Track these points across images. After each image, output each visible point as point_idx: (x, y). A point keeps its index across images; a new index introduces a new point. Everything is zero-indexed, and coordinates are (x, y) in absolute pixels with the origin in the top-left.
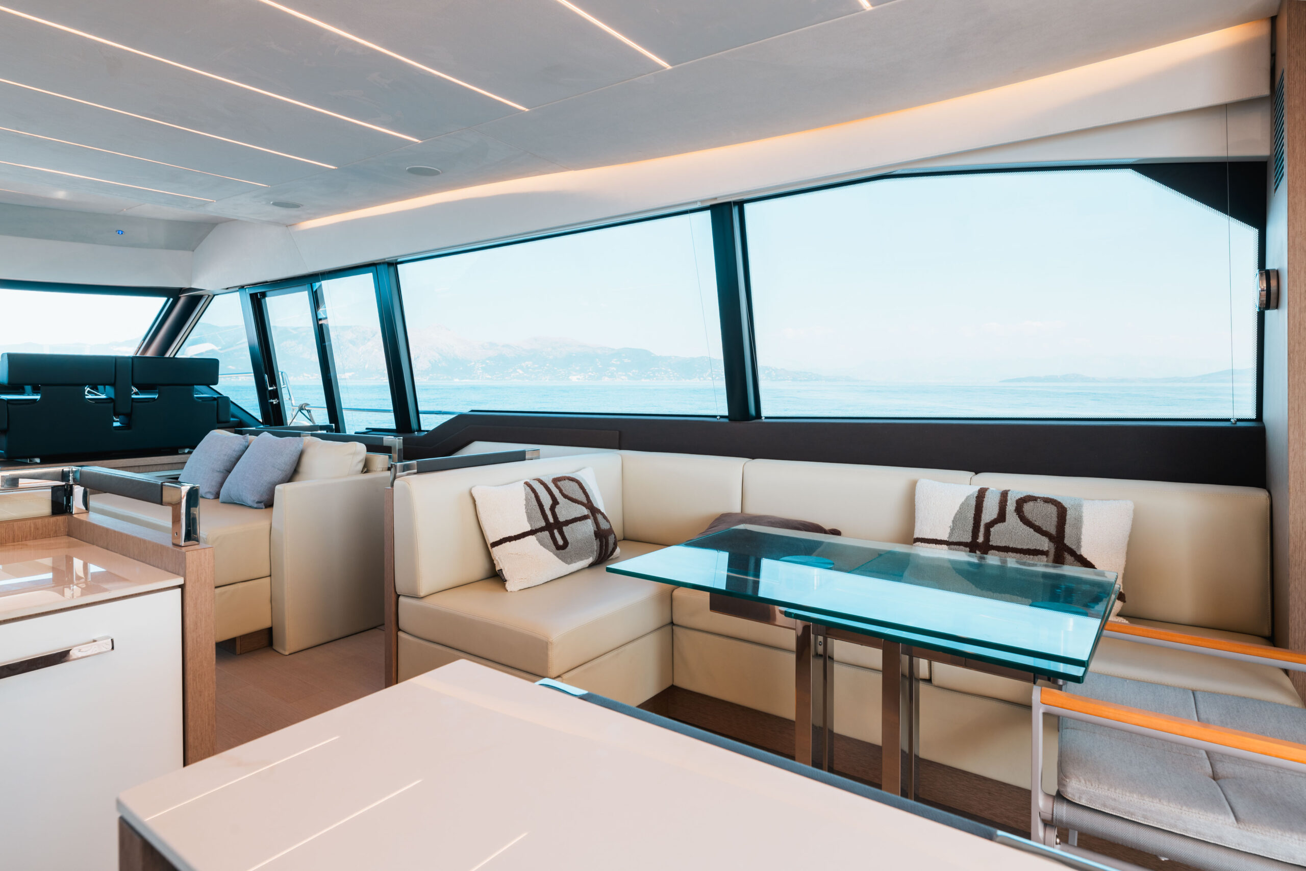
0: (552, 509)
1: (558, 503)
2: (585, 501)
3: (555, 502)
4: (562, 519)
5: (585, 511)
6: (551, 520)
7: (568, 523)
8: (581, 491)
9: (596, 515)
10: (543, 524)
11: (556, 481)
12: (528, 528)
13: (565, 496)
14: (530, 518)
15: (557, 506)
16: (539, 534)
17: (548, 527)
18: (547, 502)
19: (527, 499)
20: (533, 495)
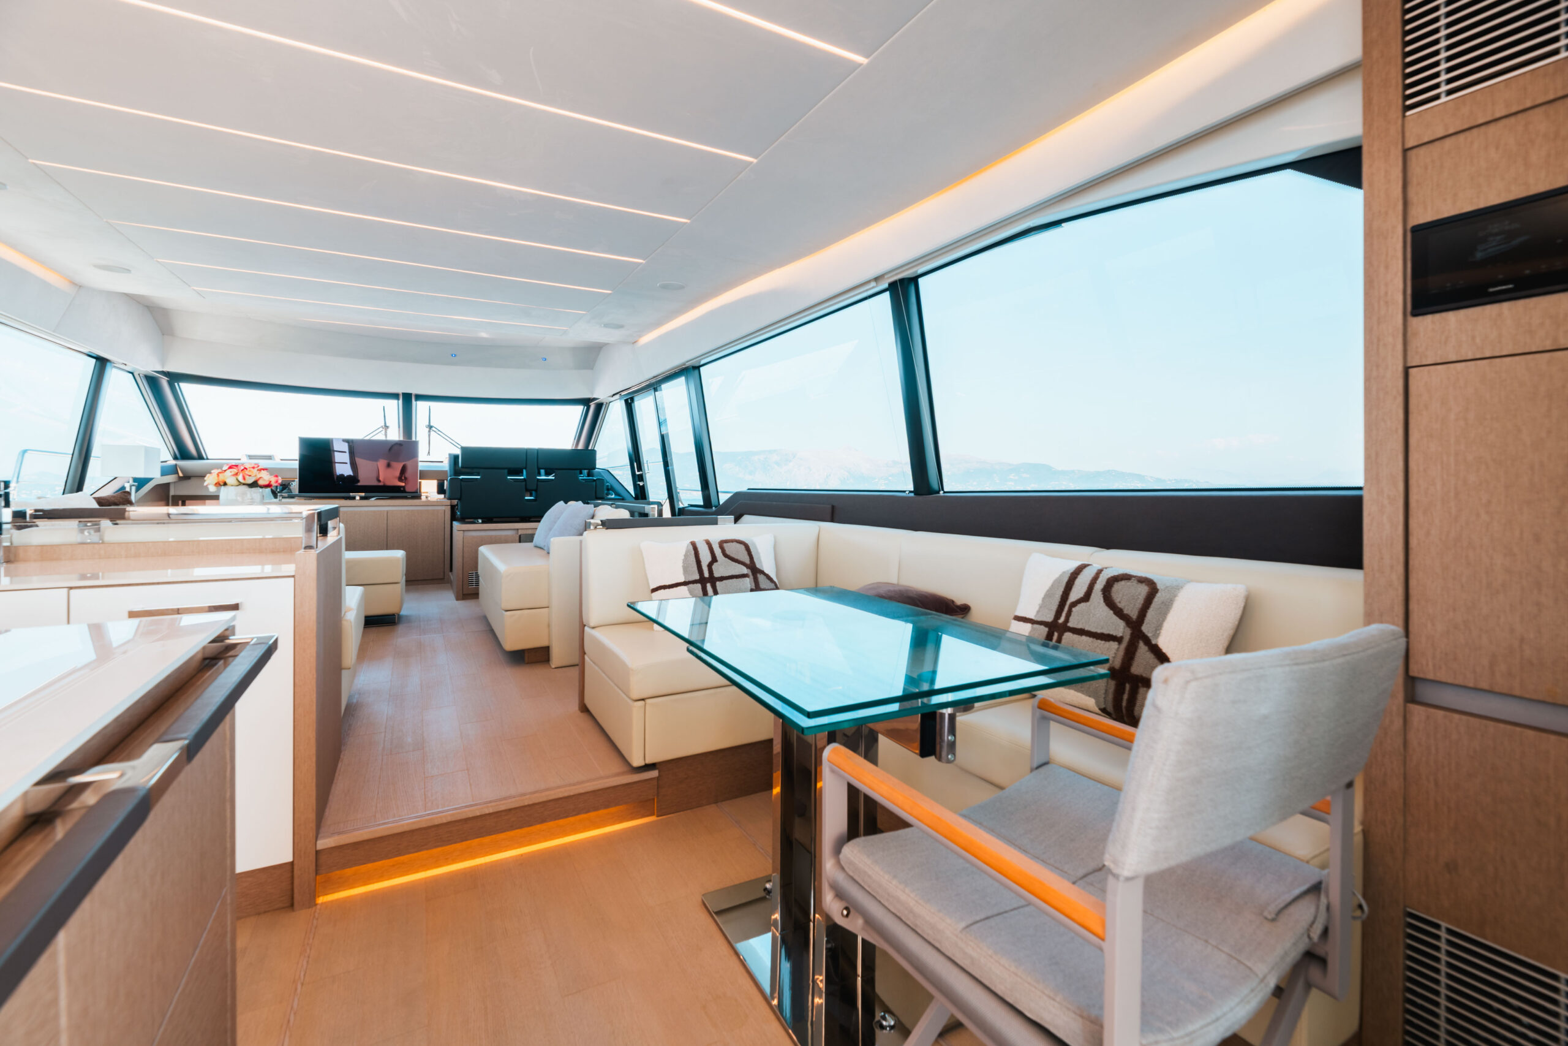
0: (710, 566)
1: (716, 561)
2: (747, 561)
3: (714, 559)
4: (717, 574)
5: (745, 570)
6: (706, 574)
7: (722, 579)
8: (746, 553)
9: (757, 575)
10: (697, 577)
11: (722, 544)
12: (682, 580)
13: (726, 555)
14: (685, 569)
15: (715, 564)
16: (691, 586)
17: (702, 581)
18: (705, 558)
19: (686, 556)
20: (693, 552)
